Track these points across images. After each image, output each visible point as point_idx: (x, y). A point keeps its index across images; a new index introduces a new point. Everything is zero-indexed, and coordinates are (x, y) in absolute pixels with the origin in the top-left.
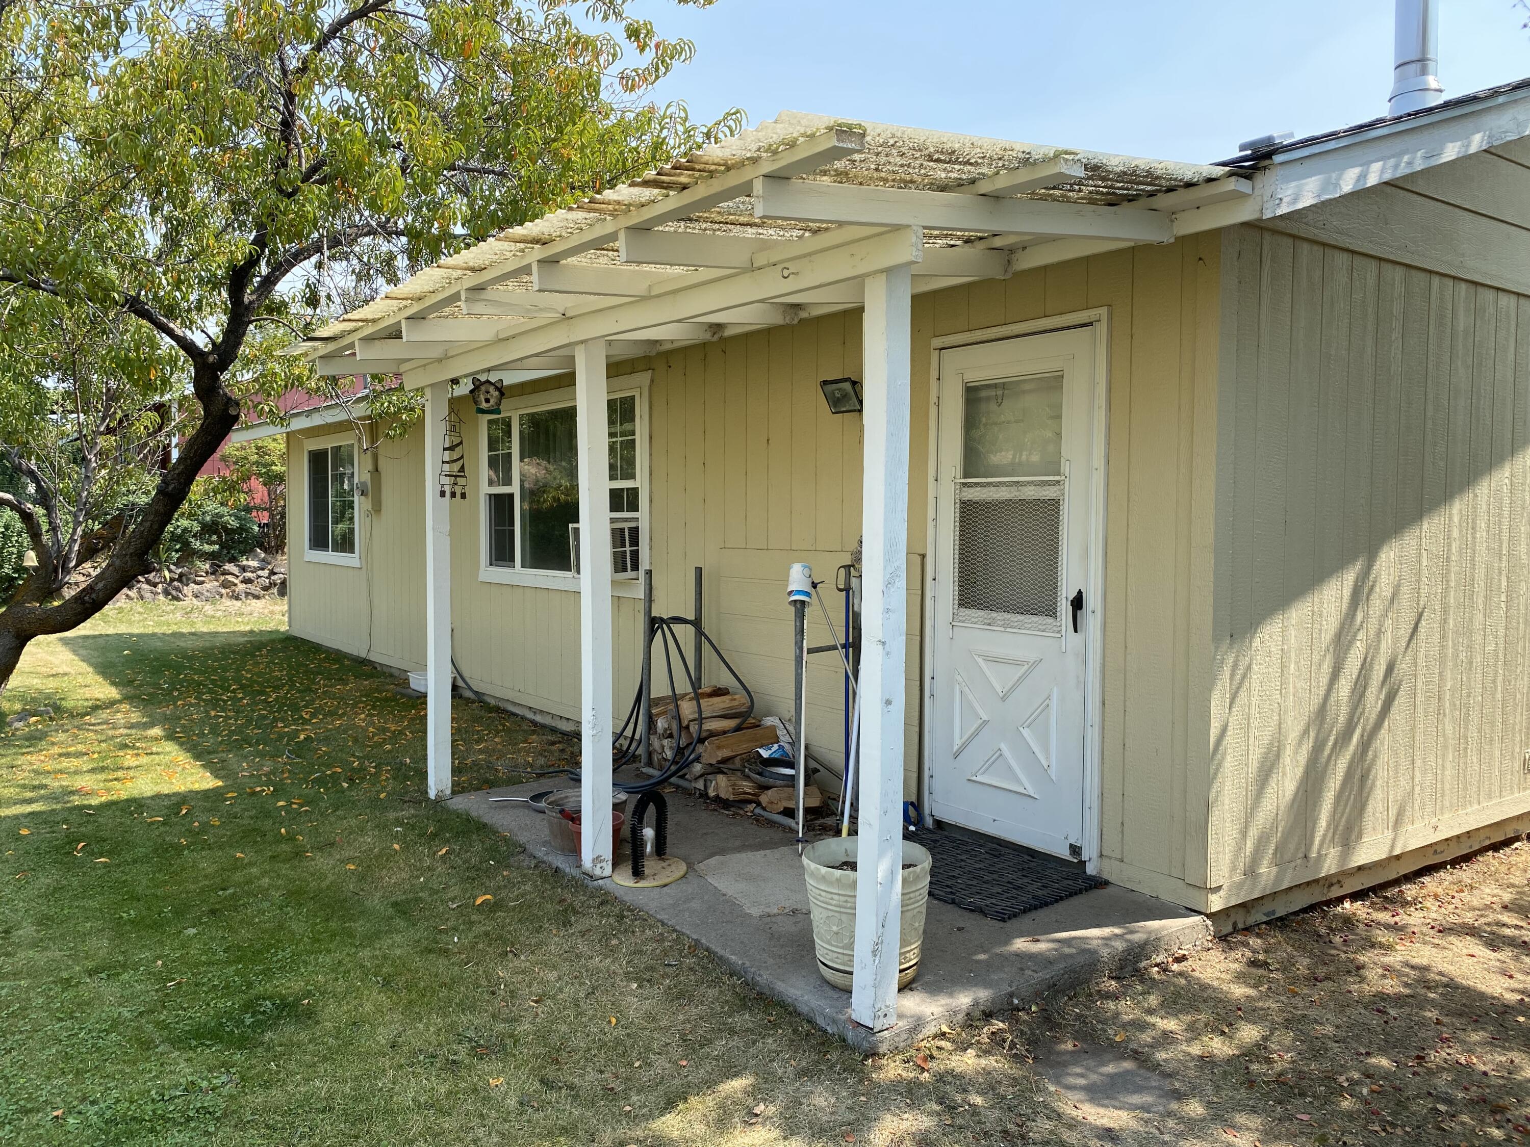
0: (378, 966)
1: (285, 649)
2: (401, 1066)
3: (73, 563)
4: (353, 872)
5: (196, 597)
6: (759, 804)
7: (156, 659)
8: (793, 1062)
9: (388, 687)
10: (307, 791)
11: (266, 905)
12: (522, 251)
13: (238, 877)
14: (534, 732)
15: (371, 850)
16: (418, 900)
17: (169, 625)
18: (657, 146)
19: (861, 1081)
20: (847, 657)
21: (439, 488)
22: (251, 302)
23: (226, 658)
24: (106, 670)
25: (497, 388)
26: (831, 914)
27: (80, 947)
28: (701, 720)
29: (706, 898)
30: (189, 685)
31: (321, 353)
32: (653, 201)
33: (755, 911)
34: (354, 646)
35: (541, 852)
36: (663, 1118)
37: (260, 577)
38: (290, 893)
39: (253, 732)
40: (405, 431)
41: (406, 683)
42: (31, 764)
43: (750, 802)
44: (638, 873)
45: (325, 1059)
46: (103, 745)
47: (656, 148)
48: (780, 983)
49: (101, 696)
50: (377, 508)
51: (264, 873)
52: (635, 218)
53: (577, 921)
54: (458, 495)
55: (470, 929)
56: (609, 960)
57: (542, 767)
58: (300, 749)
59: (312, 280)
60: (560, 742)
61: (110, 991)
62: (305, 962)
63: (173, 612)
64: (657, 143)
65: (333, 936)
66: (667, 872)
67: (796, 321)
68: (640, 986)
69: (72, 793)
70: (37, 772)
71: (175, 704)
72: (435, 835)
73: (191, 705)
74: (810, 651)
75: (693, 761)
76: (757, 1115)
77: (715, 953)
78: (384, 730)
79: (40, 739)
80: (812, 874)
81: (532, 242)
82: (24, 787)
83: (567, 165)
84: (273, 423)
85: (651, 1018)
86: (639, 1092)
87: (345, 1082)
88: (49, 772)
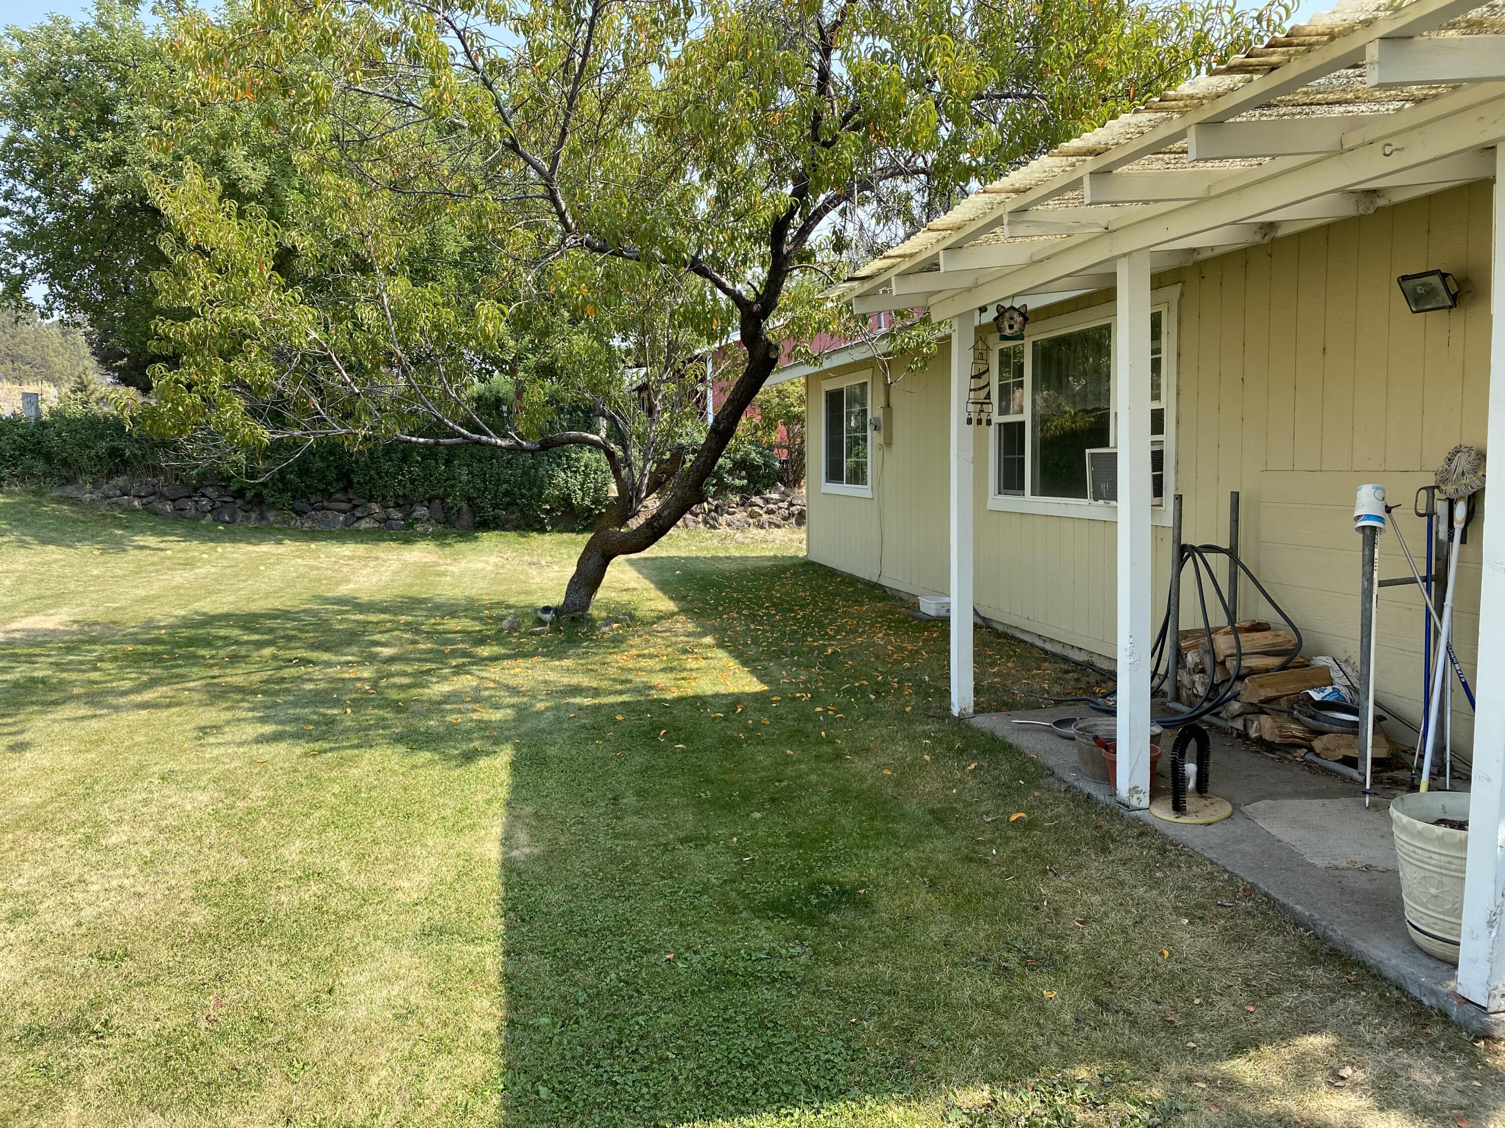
0: (923, 867)
1: (806, 572)
2: (955, 965)
3: (644, 495)
4: (889, 777)
5: (729, 525)
6: (1311, 749)
7: (702, 579)
8: (1383, 1029)
9: (899, 610)
10: (839, 700)
11: (815, 799)
12: (1073, 165)
13: (789, 771)
14: (1045, 660)
15: (904, 758)
16: (954, 810)
17: (708, 550)
18: (1200, 41)
19: (1472, 1064)
20: (1428, 590)
21: (966, 416)
22: (789, 252)
23: (759, 579)
24: (664, 586)
25: (1021, 314)
26: (1427, 874)
27: (672, 819)
28: (1240, 655)
29: (1258, 841)
30: (729, 603)
31: (857, 293)
32: (1232, 90)
33: (1320, 862)
34: (866, 571)
35: (1071, 777)
36: (1233, 1062)
37: (780, 508)
38: (837, 791)
39: (787, 644)
40: (925, 365)
41: (916, 606)
42: (617, 662)
43: (1300, 746)
44: (1178, 808)
45: (885, 946)
46: (670, 649)
47: (1198, 43)
48: (1359, 942)
49: (663, 608)
50: (888, 442)
51: (812, 770)
52: (1208, 112)
53: (1116, 849)
54: (984, 422)
55: (1007, 844)
56: (1154, 892)
57: (1058, 694)
58: (830, 662)
59: (839, 227)
60: (1073, 671)
61: (698, 859)
62: (856, 855)
63: (711, 539)
64: (1200, 37)
65: (879, 834)
66: (1211, 810)
67: (1371, 211)
68: (1190, 923)
69: (651, 688)
70: (622, 669)
71: (721, 617)
72: (961, 751)
73: (734, 619)
74: (1382, 584)
75: (1229, 699)
76: (1343, 1078)
77: (1276, 900)
78: (901, 649)
79: (622, 642)
80: (1404, 829)
81: (1085, 155)
82: (615, 680)
83: (1103, 77)
84: (808, 362)
85: (1207, 956)
86: (1202, 1030)
87: (905, 970)
88: (631, 669)
